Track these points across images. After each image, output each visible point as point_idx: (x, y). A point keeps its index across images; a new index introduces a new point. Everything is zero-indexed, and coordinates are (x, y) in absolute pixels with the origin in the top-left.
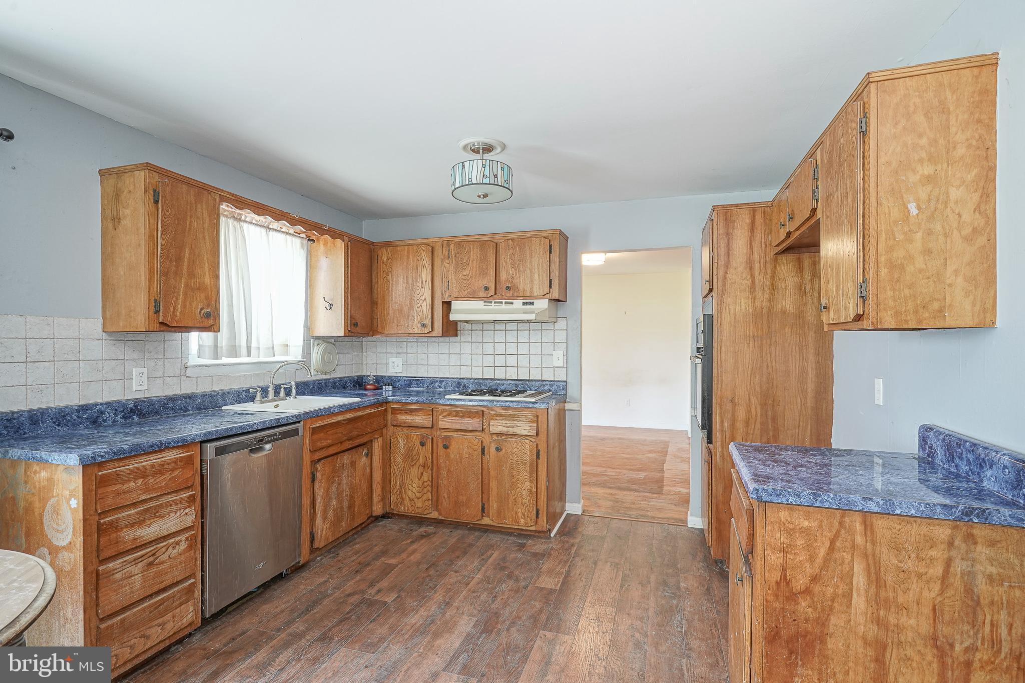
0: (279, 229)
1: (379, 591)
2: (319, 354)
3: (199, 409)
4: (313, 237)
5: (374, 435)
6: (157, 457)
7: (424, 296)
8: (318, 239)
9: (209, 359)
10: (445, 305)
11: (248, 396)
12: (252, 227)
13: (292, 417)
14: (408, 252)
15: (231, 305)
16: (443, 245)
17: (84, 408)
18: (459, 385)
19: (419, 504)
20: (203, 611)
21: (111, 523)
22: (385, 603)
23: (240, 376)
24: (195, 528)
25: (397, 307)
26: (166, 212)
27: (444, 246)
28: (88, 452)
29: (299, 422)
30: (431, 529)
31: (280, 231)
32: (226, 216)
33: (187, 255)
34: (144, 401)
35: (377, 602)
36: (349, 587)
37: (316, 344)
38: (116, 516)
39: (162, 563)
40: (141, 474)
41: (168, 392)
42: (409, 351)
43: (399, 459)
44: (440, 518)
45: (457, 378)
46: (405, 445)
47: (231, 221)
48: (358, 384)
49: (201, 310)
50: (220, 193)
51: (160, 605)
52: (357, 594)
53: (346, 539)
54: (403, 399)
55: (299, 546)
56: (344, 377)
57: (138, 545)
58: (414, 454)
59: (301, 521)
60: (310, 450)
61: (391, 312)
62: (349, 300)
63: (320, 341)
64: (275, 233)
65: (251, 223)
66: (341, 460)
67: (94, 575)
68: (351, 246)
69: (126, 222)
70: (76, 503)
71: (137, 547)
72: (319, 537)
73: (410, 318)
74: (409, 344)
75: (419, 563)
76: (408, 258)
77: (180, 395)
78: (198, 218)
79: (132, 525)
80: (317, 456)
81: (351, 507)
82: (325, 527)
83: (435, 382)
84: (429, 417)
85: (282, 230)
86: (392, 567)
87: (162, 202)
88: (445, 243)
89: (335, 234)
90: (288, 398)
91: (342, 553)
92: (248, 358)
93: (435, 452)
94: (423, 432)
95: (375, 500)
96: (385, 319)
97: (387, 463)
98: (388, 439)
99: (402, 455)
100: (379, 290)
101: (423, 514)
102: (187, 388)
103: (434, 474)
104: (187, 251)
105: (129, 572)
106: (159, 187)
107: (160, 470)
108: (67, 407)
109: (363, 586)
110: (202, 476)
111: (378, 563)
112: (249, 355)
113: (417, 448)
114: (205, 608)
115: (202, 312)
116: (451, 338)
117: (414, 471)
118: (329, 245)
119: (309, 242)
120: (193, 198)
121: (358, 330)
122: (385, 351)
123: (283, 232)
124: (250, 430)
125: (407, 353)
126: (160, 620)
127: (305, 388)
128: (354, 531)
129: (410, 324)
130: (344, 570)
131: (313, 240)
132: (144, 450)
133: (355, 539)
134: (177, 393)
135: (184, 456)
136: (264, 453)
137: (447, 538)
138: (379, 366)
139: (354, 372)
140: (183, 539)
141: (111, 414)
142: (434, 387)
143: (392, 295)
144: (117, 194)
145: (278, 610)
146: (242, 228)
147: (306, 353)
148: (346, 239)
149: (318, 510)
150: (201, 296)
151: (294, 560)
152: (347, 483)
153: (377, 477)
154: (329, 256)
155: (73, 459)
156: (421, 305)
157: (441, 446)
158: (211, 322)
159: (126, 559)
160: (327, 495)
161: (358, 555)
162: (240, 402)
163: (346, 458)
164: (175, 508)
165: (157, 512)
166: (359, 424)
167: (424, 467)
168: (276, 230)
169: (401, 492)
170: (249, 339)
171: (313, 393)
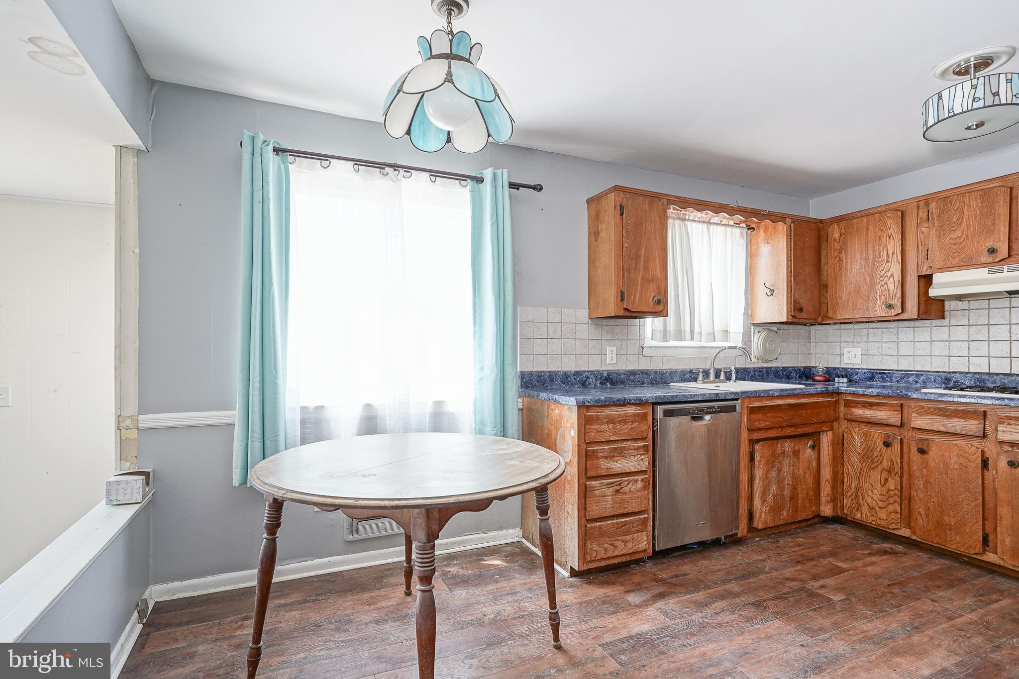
0: (719, 222)
1: (823, 587)
2: (760, 341)
3: (652, 384)
4: (753, 226)
5: (822, 427)
6: (622, 410)
7: (890, 272)
8: (758, 227)
9: (659, 341)
10: (922, 280)
11: (692, 376)
12: (695, 225)
13: (731, 394)
14: (868, 223)
15: (677, 295)
16: (918, 207)
17: (578, 373)
18: (948, 380)
19: (883, 515)
20: (654, 545)
21: (594, 452)
22: (830, 600)
23: (685, 358)
24: (649, 472)
25: (853, 288)
26: (628, 221)
27: (920, 207)
28: (581, 398)
29: (737, 400)
30: (899, 548)
31: (720, 224)
32: (673, 218)
33: (643, 253)
34: (614, 372)
35: (819, 595)
36: (789, 572)
37: (757, 331)
38: (596, 448)
39: (625, 493)
40: (612, 420)
41: (630, 367)
42: (870, 339)
43: (855, 459)
44: (914, 537)
45: (944, 372)
46: (862, 443)
47: (677, 222)
48: (806, 374)
49: (653, 298)
50: (668, 198)
51: (623, 526)
52: (796, 580)
53: (787, 531)
54: (860, 391)
55: (736, 518)
56: (788, 367)
57: (610, 473)
58: (875, 455)
59: (739, 496)
60: (748, 428)
61: (844, 295)
62: (792, 284)
63: (761, 329)
64: (715, 227)
65: (694, 221)
66: (781, 445)
67: (584, 487)
68: (794, 228)
69: (603, 235)
70: (574, 433)
71: (609, 475)
72: (757, 518)
73: (871, 299)
74: (870, 331)
75: (878, 577)
76: (868, 229)
77: (638, 370)
78: (651, 222)
79: (606, 458)
80: (756, 436)
81: (793, 498)
82: (764, 509)
83: (908, 376)
84: (896, 413)
85: (722, 223)
86: (841, 571)
87: (626, 214)
88: (922, 203)
89: (776, 218)
90: (728, 381)
91: (782, 542)
92: (692, 342)
93: (905, 456)
94: (889, 430)
95: (823, 499)
96: (837, 303)
97: (838, 459)
98: (841, 435)
99: (859, 454)
100: (829, 271)
101: (888, 528)
102: (643, 365)
103: (904, 483)
104: (643, 250)
105: (604, 492)
106: (624, 202)
107: (624, 420)
108: (568, 371)
109: (804, 576)
110: (654, 432)
111: (824, 562)
112: (692, 339)
113: (878, 449)
114: (655, 542)
115: (655, 299)
116: (934, 321)
117: (876, 476)
118: (770, 230)
119: (749, 231)
120: (647, 206)
121: (804, 315)
122: (838, 339)
123: (723, 225)
124: (692, 400)
125: (868, 342)
126: (624, 538)
127: (744, 374)
128: (797, 526)
129: (871, 305)
130: (783, 557)
131: (753, 229)
132: (614, 402)
133: (799, 533)
134: (636, 369)
135: (641, 413)
136: (704, 422)
137: (922, 563)
138: (830, 357)
139: (800, 362)
140: (640, 479)
141: (594, 380)
142: (907, 382)
143: (846, 274)
144: (598, 215)
145: (716, 568)
146: (686, 226)
147: (747, 340)
148: (789, 221)
149: (757, 490)
150: (653, 286)
151: (732, 531)
152: (789, 471)
153: (826, 473)
154: (769, 242)
155: (572, 401)
156: (886, 283)
157: (914, 449)
158: (661, 308)
159: (603, 481)
160: (766, 478)
161: (801, 548)
162: (684, 381)
163: (788, 446)
164: (635, 452)
165: (622, 452)
166: (803, 411)
167: (889, 472)
168: (716, 224)
169: (856, 496)
170: (692, 323)
171: (753, 379)
